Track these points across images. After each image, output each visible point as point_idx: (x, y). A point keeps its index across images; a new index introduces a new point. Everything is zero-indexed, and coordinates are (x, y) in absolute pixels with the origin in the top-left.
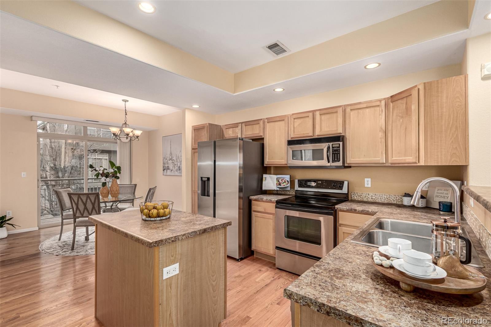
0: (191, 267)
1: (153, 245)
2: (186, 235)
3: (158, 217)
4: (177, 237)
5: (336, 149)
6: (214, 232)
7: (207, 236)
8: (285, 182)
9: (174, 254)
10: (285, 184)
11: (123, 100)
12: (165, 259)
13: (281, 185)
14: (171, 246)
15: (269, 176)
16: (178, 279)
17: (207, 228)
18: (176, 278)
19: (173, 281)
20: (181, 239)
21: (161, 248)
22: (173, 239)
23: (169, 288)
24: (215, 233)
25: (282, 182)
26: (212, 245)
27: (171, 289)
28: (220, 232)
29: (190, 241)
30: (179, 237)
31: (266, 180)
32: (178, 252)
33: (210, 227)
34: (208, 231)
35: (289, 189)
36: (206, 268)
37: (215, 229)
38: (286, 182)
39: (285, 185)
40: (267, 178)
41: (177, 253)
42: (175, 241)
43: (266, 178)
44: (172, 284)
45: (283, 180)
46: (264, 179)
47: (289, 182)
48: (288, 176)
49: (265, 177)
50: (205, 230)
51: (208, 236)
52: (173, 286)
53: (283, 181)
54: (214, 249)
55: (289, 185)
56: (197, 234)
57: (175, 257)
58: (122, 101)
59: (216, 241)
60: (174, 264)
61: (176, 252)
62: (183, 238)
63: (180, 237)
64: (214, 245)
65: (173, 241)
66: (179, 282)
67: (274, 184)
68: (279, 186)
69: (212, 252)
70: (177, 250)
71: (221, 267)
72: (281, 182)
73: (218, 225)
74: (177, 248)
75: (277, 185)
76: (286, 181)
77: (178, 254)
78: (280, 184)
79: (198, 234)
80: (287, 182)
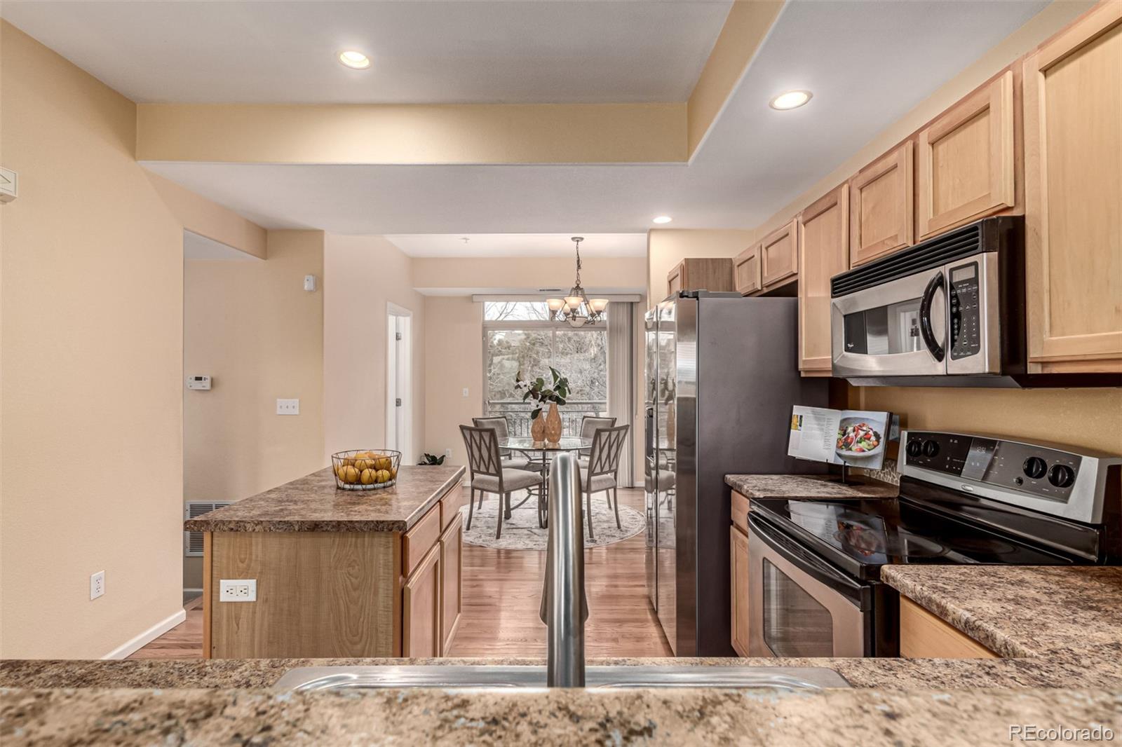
0: (289, 598)
1: (190, 527)
2: (264, 524)
3: (357, 484)
4: (242, 524)
5: (964, 290)
6: (357, 537)
7: (334, 541)
8: (867, 437)
9: (245, 558)
10: (864, 445)
11: (573, 239)
12: (224, 561)
13: (851, 449)
14: (238, 540)
15: (814, 413)
16: (254, 613)
17: (323, 522)
18: (251, 610)
19: (243, 613)
20: (250, 529)
21: (218, 537)
22: (232, 526)
23: (235, 625)
24: (359, 540)
25: (856, 436)
26: (350, 565)
27: (238, 625)
28: (376, 540)
29: (288, 541)
30: (246, 525)
31: (800, 426)
32: (257, 556)
33: (331, 521)
34: (324, 529)
35: (877, 465)
36: (331, 615)
37: (348, 529)
38: (869, 439)
39: (864, 451)
40: (803, 419)
41: (254, 557)
42: (237, 530)
43: (801, 417)
44: (240, 619)
45: (860, 428)
46: (795, 421)
47: (882, 440)
48: (882, 417)
49: (799, 414)
50: (318, 525)
51: (337, 543)
52: (244, 623)
53: (862, 433)
54: (356, 578)
55: (880, 449)
56: (294, 530)
57: (249, 566)
58: (571, 240)
59: (364, 559)
60: (246, 579)
61: (251, 554)
62: (257, 530)
63: (248, 526)
64: (357, 567)
65: (232, 529)
66: (258, 623)
67: (826, 441)
68: (844, 452)
69: (352, 584)
70: (254, 551)
71: (380, 629)
72: (852, 435)
73: (357, 522)
74: (254, 548)
75: (837, 447)
76: (871, 433)
77: (256, 560)
78: (847, 444)
79: (297, 529)
80: (873, 438)
